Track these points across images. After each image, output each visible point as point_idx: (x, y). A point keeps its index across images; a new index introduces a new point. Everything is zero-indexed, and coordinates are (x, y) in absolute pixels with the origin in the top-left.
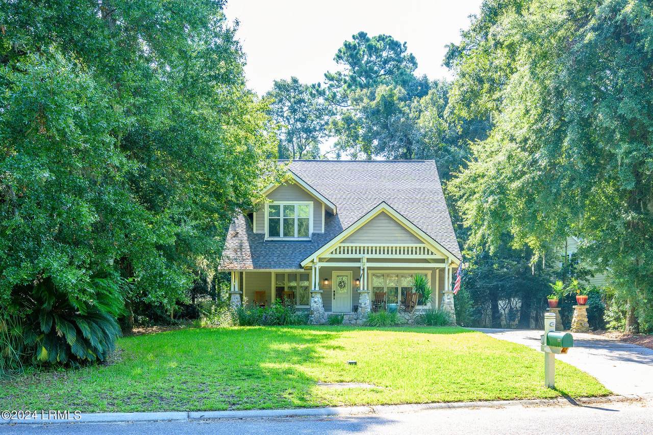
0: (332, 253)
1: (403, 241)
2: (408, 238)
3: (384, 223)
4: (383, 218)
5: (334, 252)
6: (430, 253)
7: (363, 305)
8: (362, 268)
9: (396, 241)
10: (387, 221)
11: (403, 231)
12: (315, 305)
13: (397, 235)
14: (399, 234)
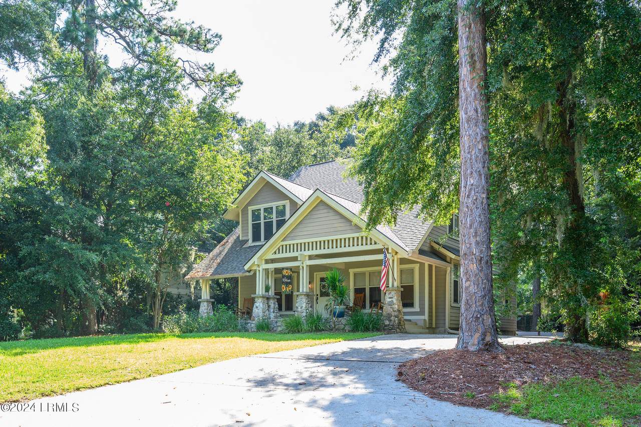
0: (275, 253)
1: (343, 232)
2: (348, 228)
3: (323, 213)
4: (322, 207)
5: (277, 252)
6: (373, 243)
7: (299, 309)
8: (301, 267)
9: (336, 232)
10: (325, 211)
11: (343, 220)
12: (257, 310)
13: (336, 225)
14: (339, 224)
